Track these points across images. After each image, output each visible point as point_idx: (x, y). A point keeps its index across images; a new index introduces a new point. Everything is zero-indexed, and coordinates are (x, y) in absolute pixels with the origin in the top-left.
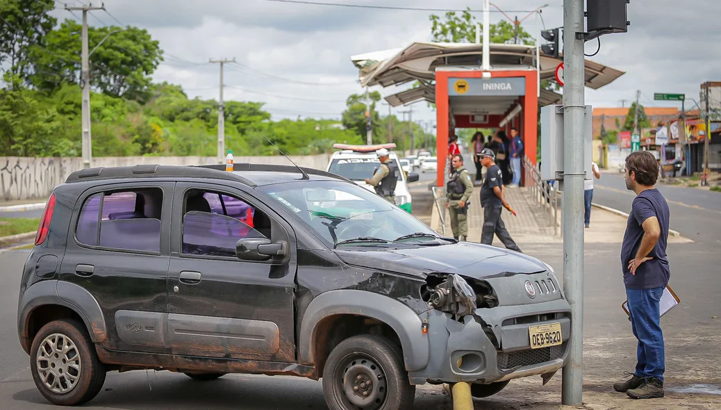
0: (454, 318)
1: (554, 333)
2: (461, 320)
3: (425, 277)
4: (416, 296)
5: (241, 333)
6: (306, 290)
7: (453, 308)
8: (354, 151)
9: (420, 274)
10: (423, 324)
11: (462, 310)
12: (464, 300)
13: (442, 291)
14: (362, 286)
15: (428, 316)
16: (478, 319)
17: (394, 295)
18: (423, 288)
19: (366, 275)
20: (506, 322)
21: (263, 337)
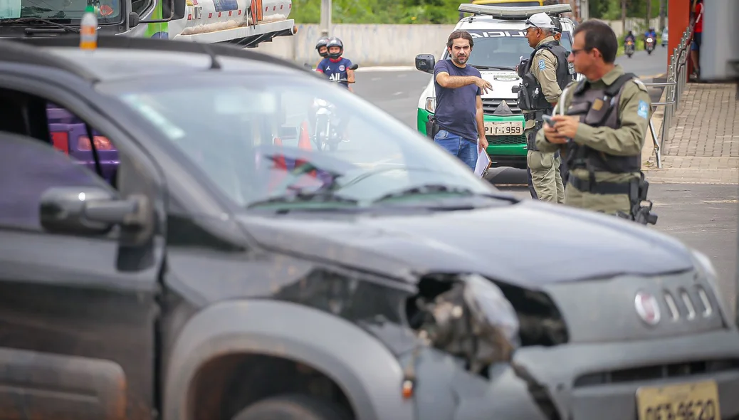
0: (468, 368)
1: (699, 403)
2: (485, 373)
3: (413, 279)
4: (394, 319)
5: (52, 382)
6: (179, 300)
7: (467, 346)
8: (496, 17)
9: (403, 272)
10: (406, 378)
11: (484, 352)
12: (489, 333)
13: (445, 311)
14: (288, 294)
15: (417, 361)
16: (521, 373)
17: (351, 315)
18: (411, 304)
19: (295, 272)
20: (584, 379)
21: (91, 392)
